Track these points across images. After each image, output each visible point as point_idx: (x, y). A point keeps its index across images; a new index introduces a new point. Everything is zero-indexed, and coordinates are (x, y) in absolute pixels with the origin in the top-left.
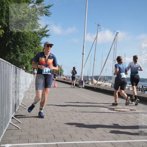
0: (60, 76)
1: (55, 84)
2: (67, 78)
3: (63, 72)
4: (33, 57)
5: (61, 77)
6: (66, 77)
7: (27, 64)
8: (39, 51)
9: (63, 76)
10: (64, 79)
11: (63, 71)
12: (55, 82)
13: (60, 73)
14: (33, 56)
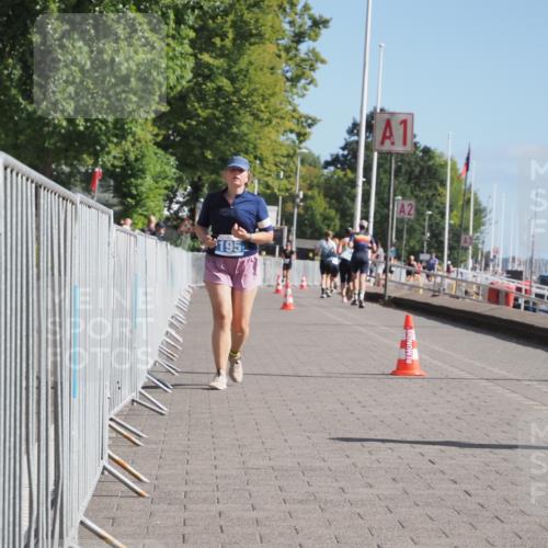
0: (456, 262)
1: (404, 344)
2: (523, 285)
3: (478, 226)
4: (189, 76)
5: (468, 272)
6: (516, 275)
7: (127, 145)
8: (248, 16)
9: (486, 262)
10: (495, 295)
11: (479, 212)
12: (407, 326)
13: (457, 234)
14: (190, 63)
